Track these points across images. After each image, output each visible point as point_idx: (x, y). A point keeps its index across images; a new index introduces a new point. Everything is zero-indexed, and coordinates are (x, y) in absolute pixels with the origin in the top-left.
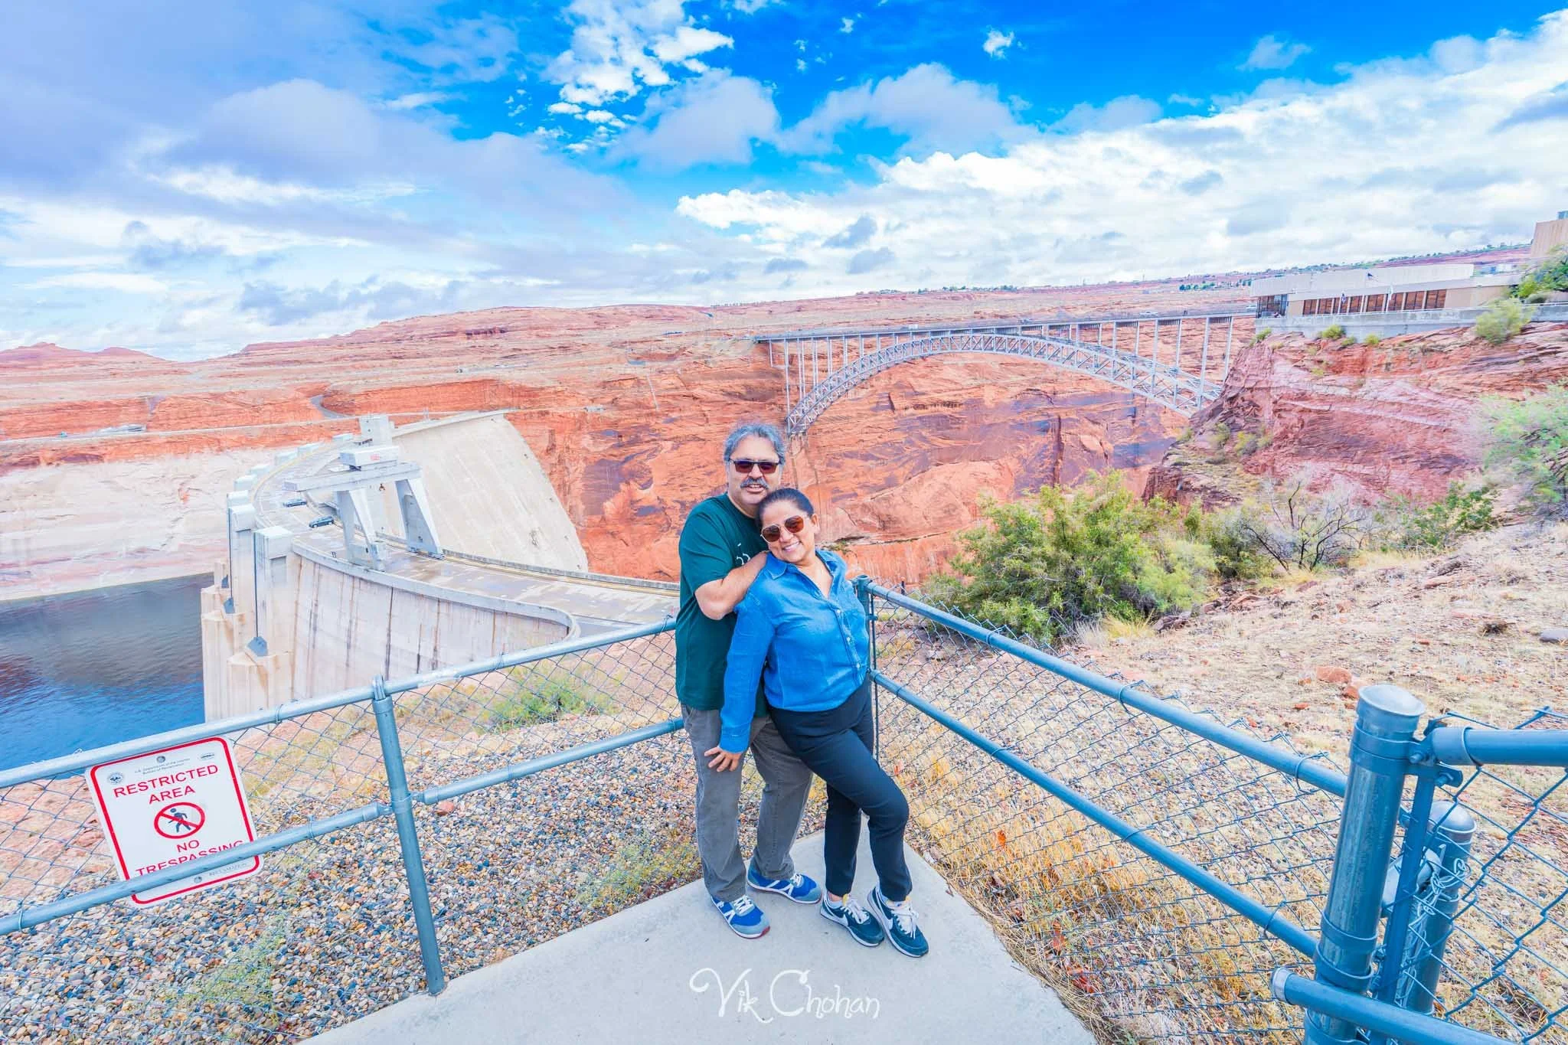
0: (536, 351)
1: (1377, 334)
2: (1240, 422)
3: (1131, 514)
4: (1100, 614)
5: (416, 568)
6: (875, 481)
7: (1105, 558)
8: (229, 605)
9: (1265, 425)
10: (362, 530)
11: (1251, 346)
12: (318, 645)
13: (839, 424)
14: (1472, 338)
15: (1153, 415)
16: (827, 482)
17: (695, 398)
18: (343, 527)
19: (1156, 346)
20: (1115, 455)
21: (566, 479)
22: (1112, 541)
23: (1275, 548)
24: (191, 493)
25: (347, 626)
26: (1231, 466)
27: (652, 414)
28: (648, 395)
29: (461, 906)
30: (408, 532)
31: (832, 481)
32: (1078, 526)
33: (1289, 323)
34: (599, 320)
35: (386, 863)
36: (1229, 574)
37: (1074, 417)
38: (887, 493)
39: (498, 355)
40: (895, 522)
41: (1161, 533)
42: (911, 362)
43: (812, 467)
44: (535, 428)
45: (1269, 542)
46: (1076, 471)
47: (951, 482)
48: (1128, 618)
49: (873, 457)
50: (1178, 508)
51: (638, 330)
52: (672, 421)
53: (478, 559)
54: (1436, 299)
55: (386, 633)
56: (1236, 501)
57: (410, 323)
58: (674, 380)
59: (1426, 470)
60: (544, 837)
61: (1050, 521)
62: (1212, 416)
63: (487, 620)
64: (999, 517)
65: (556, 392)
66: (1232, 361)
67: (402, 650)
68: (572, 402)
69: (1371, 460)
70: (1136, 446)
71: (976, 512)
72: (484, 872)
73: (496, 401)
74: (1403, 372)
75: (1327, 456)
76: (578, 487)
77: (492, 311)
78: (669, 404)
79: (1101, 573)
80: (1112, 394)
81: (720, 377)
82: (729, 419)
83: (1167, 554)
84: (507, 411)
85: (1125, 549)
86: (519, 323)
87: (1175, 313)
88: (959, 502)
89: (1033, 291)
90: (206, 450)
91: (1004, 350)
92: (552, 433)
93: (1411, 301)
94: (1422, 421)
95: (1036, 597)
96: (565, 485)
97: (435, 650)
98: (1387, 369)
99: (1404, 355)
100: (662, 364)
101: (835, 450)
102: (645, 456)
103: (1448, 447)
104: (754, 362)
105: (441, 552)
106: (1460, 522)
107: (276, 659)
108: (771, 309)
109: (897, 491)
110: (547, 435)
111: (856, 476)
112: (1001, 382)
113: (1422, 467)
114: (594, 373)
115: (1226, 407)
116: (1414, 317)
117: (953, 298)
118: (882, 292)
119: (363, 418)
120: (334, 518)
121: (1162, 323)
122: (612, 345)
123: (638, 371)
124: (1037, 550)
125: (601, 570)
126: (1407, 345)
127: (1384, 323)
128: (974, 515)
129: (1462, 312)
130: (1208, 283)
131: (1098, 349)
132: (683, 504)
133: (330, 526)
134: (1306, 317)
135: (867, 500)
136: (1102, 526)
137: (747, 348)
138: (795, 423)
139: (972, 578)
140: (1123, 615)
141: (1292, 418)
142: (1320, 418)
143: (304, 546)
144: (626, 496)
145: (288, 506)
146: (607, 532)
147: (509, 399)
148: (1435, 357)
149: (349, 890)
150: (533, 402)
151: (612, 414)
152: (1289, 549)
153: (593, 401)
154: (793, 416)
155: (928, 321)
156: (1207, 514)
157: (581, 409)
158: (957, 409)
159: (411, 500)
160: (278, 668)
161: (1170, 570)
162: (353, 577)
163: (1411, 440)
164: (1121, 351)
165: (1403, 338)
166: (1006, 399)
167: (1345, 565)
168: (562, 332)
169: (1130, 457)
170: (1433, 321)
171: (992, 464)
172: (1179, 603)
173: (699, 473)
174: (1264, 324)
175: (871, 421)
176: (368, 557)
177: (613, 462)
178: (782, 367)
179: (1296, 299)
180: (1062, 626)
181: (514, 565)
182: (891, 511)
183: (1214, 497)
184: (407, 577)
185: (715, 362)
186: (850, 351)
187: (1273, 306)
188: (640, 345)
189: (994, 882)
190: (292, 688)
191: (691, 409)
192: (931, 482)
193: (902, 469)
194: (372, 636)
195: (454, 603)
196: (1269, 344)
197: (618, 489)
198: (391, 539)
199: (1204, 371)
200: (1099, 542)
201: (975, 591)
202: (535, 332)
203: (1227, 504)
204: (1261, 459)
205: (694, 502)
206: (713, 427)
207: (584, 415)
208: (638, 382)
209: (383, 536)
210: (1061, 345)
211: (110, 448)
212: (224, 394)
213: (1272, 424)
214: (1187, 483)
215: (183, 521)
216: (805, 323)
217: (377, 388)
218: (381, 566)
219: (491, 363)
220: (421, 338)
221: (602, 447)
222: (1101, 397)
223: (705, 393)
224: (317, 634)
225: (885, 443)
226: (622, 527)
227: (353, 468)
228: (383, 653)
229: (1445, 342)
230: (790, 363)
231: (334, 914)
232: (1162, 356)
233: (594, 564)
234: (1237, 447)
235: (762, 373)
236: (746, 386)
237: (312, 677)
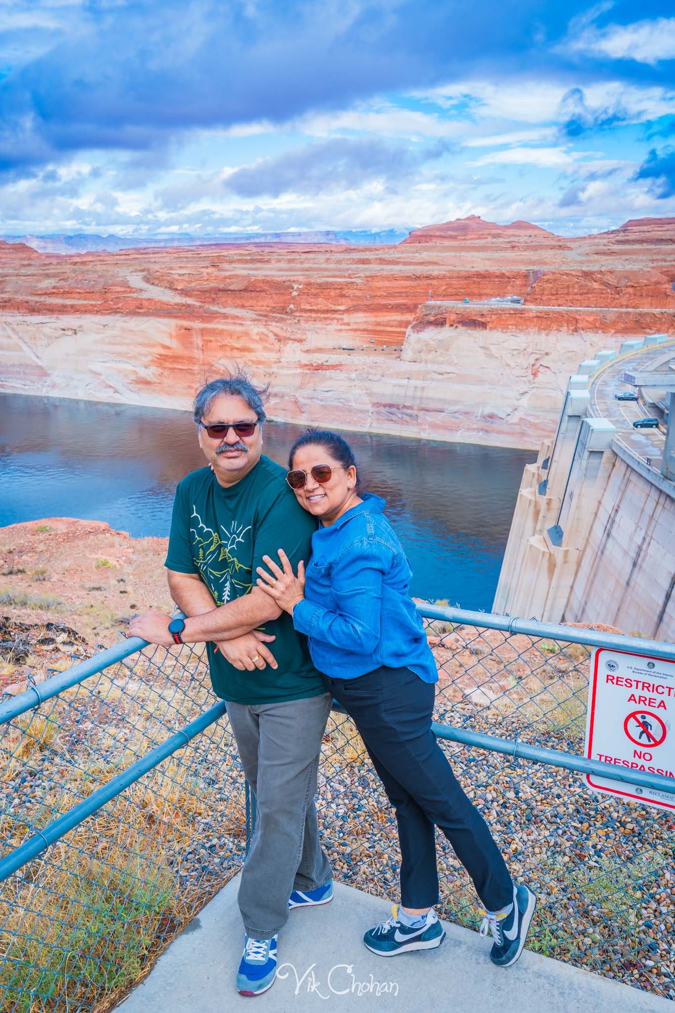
8: (543, 487)
12: (607, 553)
24: (542, 369)
25: (639, 543)
90: (565, 328)
107: (566, 552)
120: (660, 421)
133: (653, 430)
143: (622, 445)
145: (619, 399)
160: (565, 562)
162: (660, 492)
190: (572, 587)
211: (494, 317)
212: (593, 273)
215: (527, 396)
237: (592, 582)
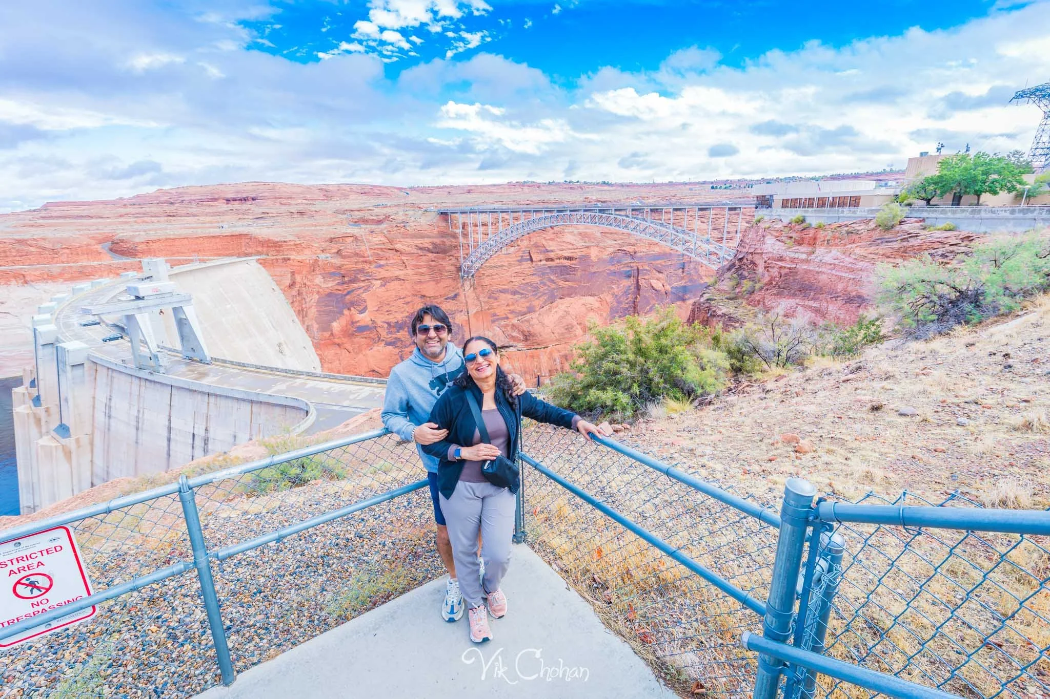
0: (279, 214)
1: (822, 221)
2: (745, 273)
3: (681, 333)
4: (661, 397)
5: (190, 371)
6: (520, 309)
7: (665, 361)
8: (37, 400)
9: (760, 276)
10: (146, 343)
11: (752, 227)
12: (112, 428)
13: (496, 270)
14: (873, 226)
15: (695, 268)
16: (488, 309)
17: (397, 251)
18: (131, 341)
19: (697, 224)
20: (672, 292)
21: (304, 306)
22: (669, 350)
23: (763, 354)
25: (136, 414)
26: (740, 301)
27: (366, 262)
28: (363, 248)
29: (242, 622)
30: (183, 345)
31: (492, 309)
32: (648, 341)
33: (774, 212)
34: (327, 193)
35: (185, 596)
36: (737, 370)
37: (647, 268)
38: (528, 317)
39: (251, 217)
40: (533, 336)
41: (698, 345)
42: (544, 230)
43: (478, 299)
44: (280, 269)
45: (760, 351)
46: (648, 303)
47: (570, 309)
48: (678, 399)
49: (519, 293)
50: (708, 330)
51: (355, 202)
52: (381, 266)
53: (239, 364)
54: (855, 202)
55: (167, 418)
56: (742, 323)
57: (180, 190)
58: (381, 238)
59: (848, 304)
60: (301, 569)
61: (631, 338)
62: (729, 269)
63: (246, 407)
64: (600, 336)
65: (295, 245)
66: (741, 235)
67: (180, 430)
68: (307, 252)
69: (818, 298)
70: (685, 287)
71: (586, 329)
72: (259, 597)
73: (250, 250)
74: (836, 245)
75: (794, 295)
76: (313, 312)
77: (245, 184)
78: (379, 255)
79: (663, 371)
80: (670, 254)
81: (413, 236)
82: (421, 265)
83: (702, 359)
84: (258, 257)
85: (676, 355)
86: (266, 194)
87: (708, 204)
88: (575, 323)
89: (622, 185)
90: (15, 282)
91: (603, 224)
92: (293, 273)
93: (840, 202)
94: (847, 275)
95: (623, 386)
96: (303, 310)
97: (206, 430)
98: (828, 243)
99: (837, 235)
100: (373, 227)
101: (493, 288)
102: (361, 291)
103: (860, 291)
104: (438, 227)
105: (209, 359)
106: (864, 339)
107: (77, 440)
108: (449, 190)
109: (535, 315)
110: (289, 275)
111: (508, 305)
112: (601, 245)
113: (846, 303)
114: (323, 232)
115: (737, 263)
116: (843, 212)
117: (571, 188)
118: (525, 182)
119: (145, 260)
120: (123, 334)
121: (700, 209)
122: (337, 212)
123: (355, 231)
124: (624, 357)
125: (331, 370)
126: (839, 229)
127: (826, 215)
128: (585, 331)
129: (868, 211)
130: (728, 185)
131: (662, 225)
132: (389, 324)
133: (120, 340)
134: (783, 210)
135: (515, 321)
136: (663, 341)
137: (433, 217)
138: (466, 269)
139: (582, 375)
140: (675, 397)
141: (775, 272)
142: (791, 272)
143: (98, 355)
144: (348, 319)
145: (85, 325)
146: (335, 344)
147: (260, 249)
148: (854, 236)
149: (158, 618)
150: (278, 251)
151: (337, 261)
152: (772, 355)
153: (323, 251)
154: (465, 264)
155: (555, 203)
156: (725, 333)
157: (314, 257)
158: (573, 262)
159: (185, 322)
160: (80, 447)
161: (703, 369)
162: (140, 378)
163: (840, 287)
164: (675, 227)
165: (837, 225)
166: (605, 256)
167: (802, 364)
168: (300, 201)
169: (681, 294)
170: (853, 215)
171: (596, 297)
172: (708, 389)
173: (400, 303)
174: (760, 213)
175: (517, 269)
176: (152, 363)
177: (338, 295)
178: (457, 231)
179: (778, 199)
180: (639, 405)
181: (266, 368)
182: (531, 329)
183: (730, 321)
184: (182, 376)
185: (410, 226)
186: (503, 221)
187: (765, 202)
188: (357, 213)
189: (594, 580)
190: (92, 461)
191: (394, 258)
192: (557, 309)
193: (538, 301)
194: (155, 420)
195: (221, 396)
196: (763, 225)
197: (343, 314)
198: (170, 350)
199: (724, 241)
200: (661, 352)
201: (585, 383)
202: (279, 200)
203: (737, 325)
204: (757, 296)
205: (397, 322)
206: (410, 272)
207: (316, 261)
208: (356, 239)
209: (164, 347)
210: (639, 222)
212: (27, 240)
213: (763, 275)
214: (714, 311)
216: (473, 201)
217: (156, 238)
218: (162, 370)
219: (246, 223)
220: (190, 202)
221: (330, 284)
222: (663, 256)
223: (404, 247)
224: (112, 420)
225: (527, 283)
226: (345, 340)
227: (138, 298)
228: (165, 434)
229: (858, 228)
230: (463, 228)
231: (147, 635)
232: (700, 230)
233: (326, 366)
234: (744, 289)
235: (443, 234)
236: (433, 243)
237: (108, 452)
